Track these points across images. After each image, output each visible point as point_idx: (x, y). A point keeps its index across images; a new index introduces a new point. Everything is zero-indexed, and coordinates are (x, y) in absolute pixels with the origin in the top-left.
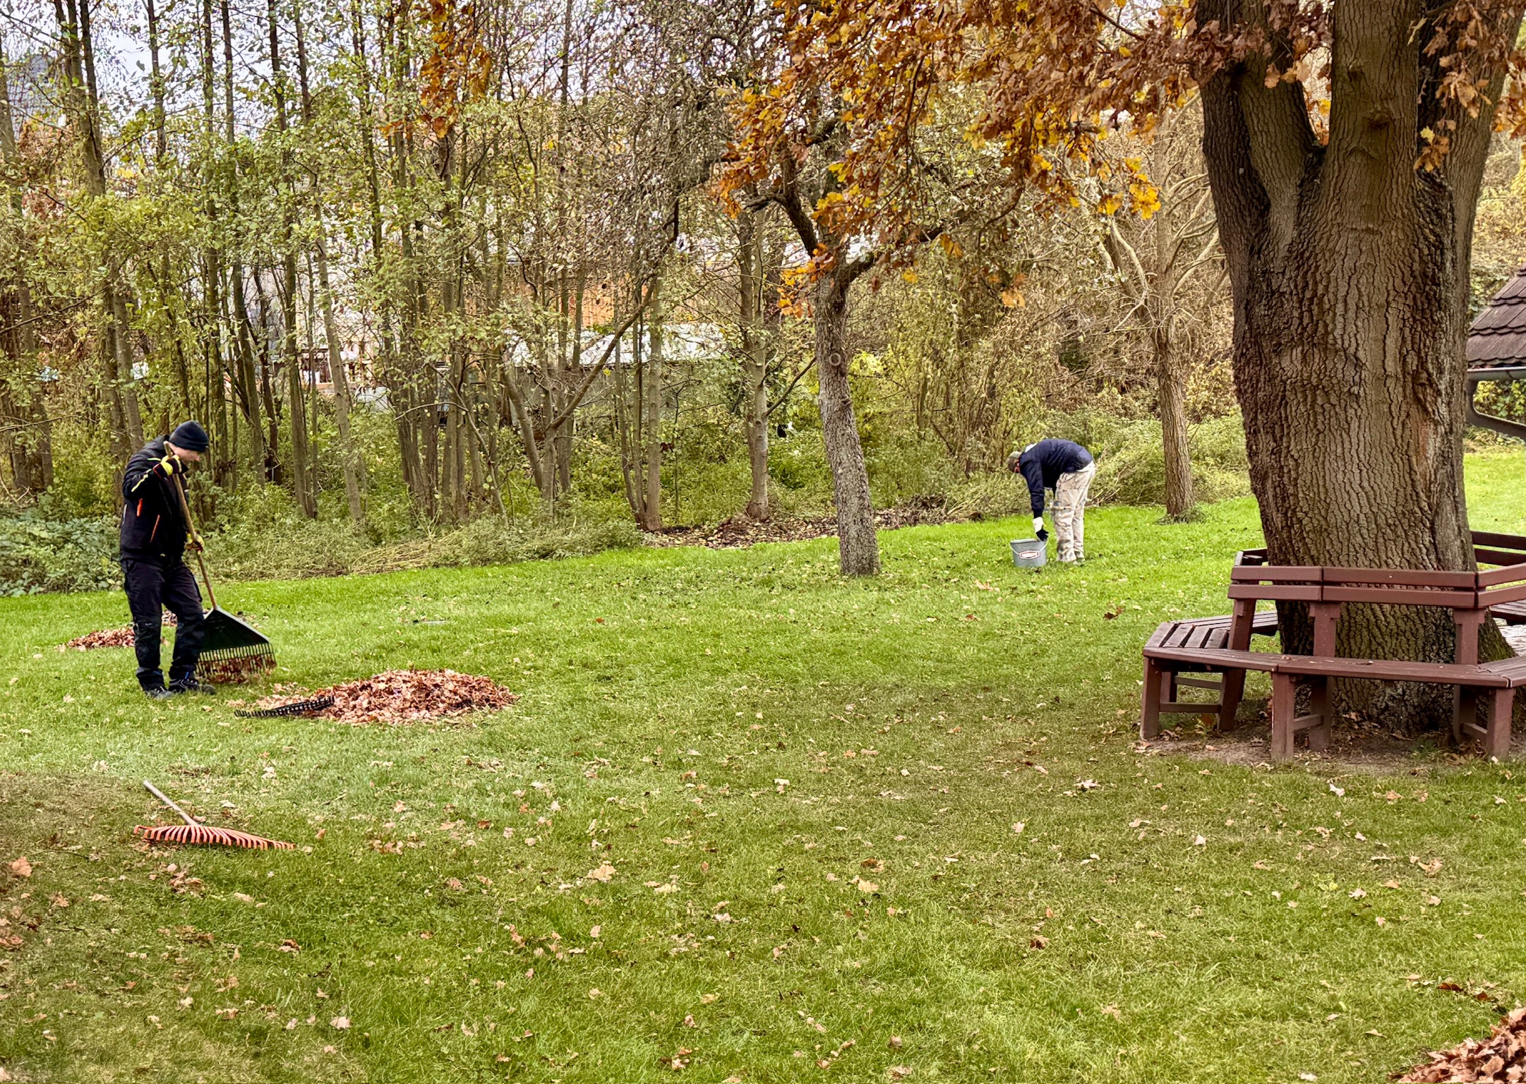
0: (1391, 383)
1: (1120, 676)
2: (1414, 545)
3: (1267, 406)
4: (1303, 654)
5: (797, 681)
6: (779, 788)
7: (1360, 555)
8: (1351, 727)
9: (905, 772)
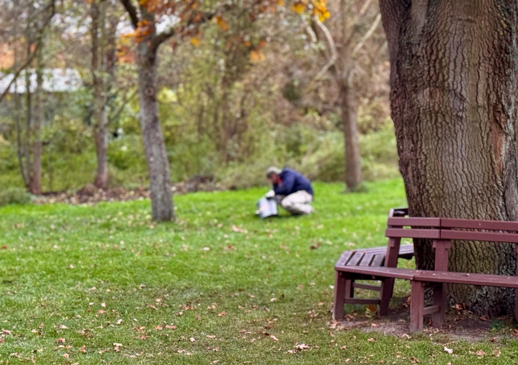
0: (481, 111)
1: (320, 283)
2: (493, 206)
3: (410, 122)
4: (429, 269)
5: (126, 285)
6: (116, 348)
7: (462, 212)
8: (456, 313)
9: (192, 339)
